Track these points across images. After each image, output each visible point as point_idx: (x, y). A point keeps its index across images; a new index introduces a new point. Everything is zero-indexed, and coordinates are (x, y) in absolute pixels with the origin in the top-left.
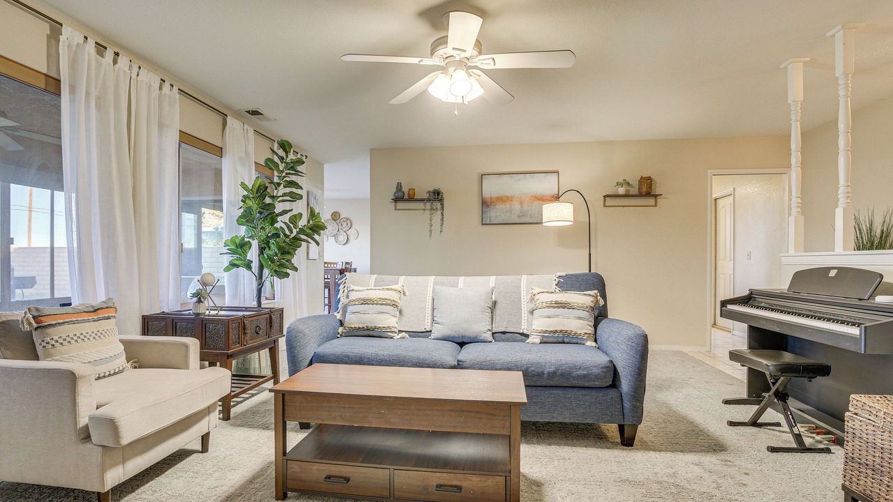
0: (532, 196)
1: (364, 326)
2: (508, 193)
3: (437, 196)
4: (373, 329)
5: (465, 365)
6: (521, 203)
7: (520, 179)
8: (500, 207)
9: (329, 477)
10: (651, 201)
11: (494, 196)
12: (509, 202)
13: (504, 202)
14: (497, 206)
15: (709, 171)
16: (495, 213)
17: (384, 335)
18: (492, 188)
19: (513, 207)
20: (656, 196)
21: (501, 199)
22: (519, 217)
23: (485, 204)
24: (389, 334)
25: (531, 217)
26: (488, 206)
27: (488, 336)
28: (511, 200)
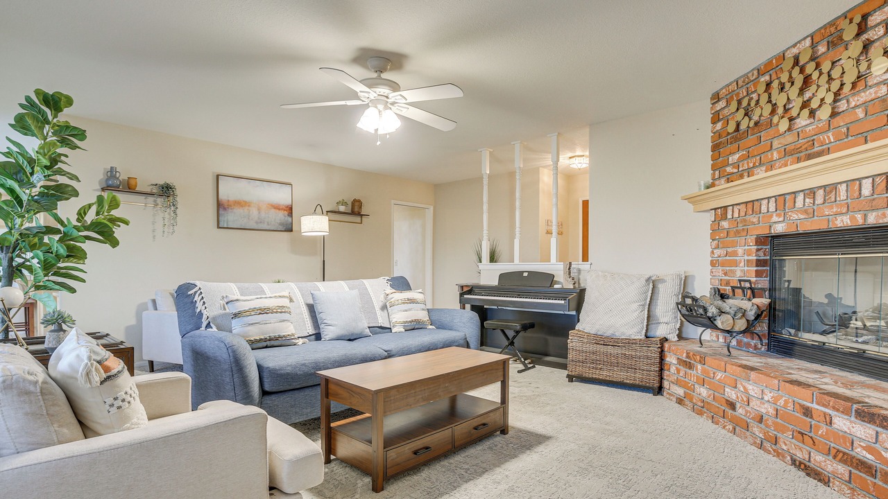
0: (269, 204)
1: (267, 336)
2: (246, 198)
3: (166, 191)
4: (276, 339)
5: (392, 353)
6: (258, 210)
7: (258, 186)
8: (239, 211)
9: (415, 453)
10: (358, 219)
11: (232, 199)
12: (247, 208)
13: (242, 206)
14: (235, 210)
15: (392, 201)
16: (230, 218)
17: (288, 343)
18: (229, 190)
19: (251, 212)
20: (362, 216)
21: (240, 204)
22: (257, 223)
23: (220, 206)
24: (293, 341)
25: (268, 224)
26: (225, 209)
27: (367, 331)
28: (249, 206)
